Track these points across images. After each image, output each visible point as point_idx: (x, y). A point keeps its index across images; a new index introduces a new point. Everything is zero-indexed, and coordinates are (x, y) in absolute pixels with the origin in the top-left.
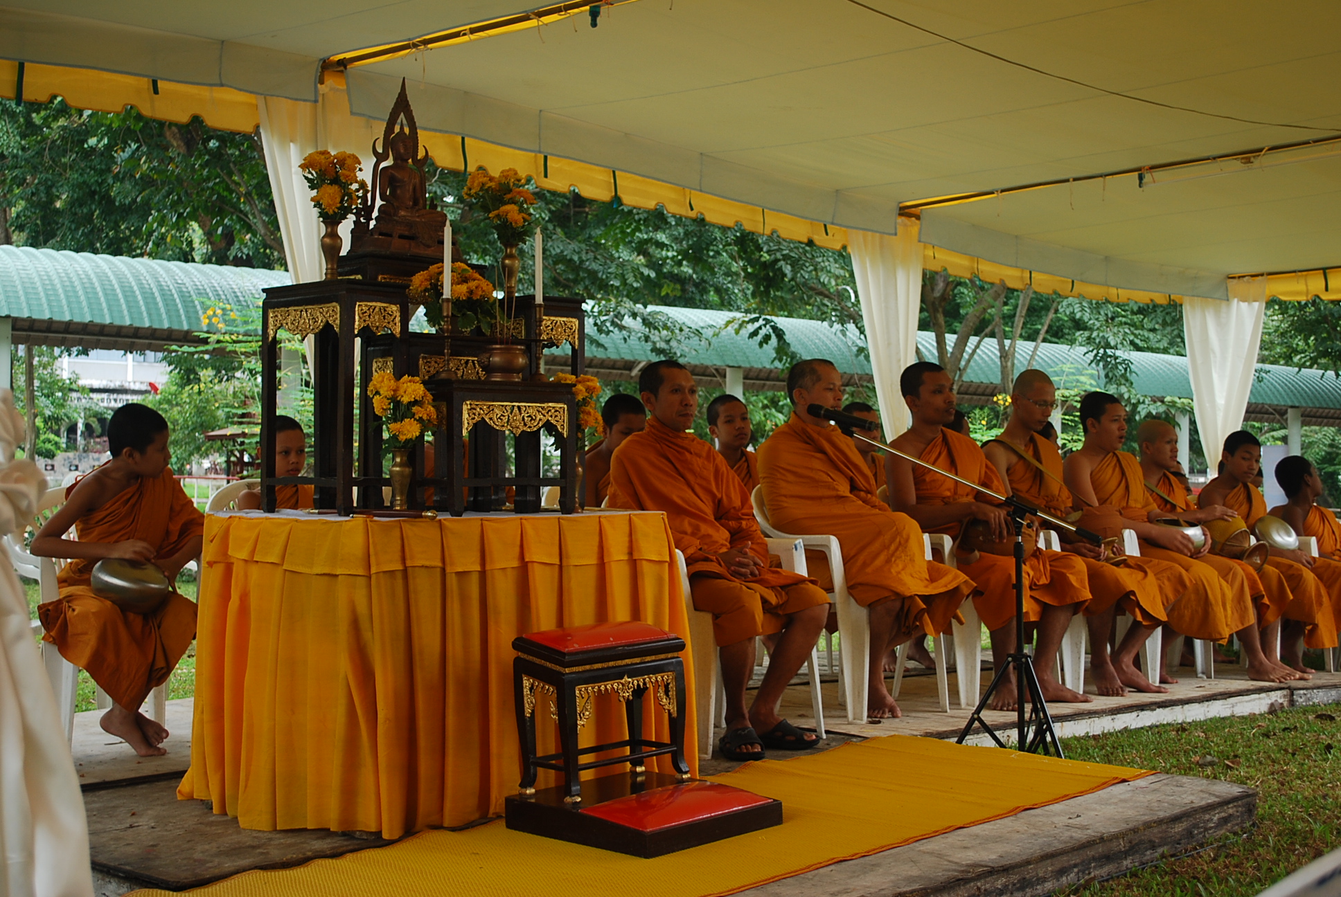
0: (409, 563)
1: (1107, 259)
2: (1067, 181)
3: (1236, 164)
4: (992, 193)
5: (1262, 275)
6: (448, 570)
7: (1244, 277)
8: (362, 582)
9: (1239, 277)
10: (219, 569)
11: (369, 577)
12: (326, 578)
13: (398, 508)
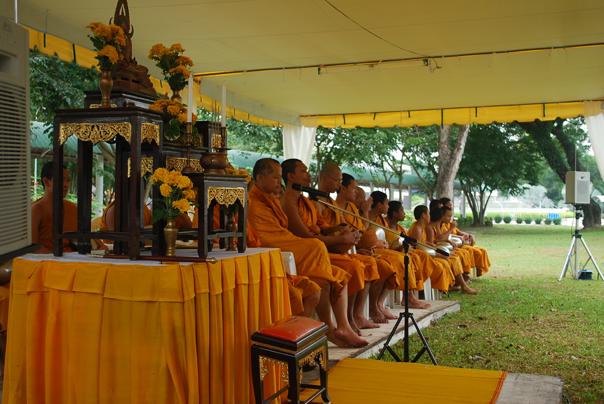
0: (198, 292)
1: (262, 105)
2: (282, 69)
3: (366, 67)
4: (243, 72)
5: (316, 115)
6: (212, 293)
7: (307, 116)
8: (178, 306)
9: (305, 116)
10: (35, 297)
11: (183, 303)
12: (145, 304)
13: (170, 255)
